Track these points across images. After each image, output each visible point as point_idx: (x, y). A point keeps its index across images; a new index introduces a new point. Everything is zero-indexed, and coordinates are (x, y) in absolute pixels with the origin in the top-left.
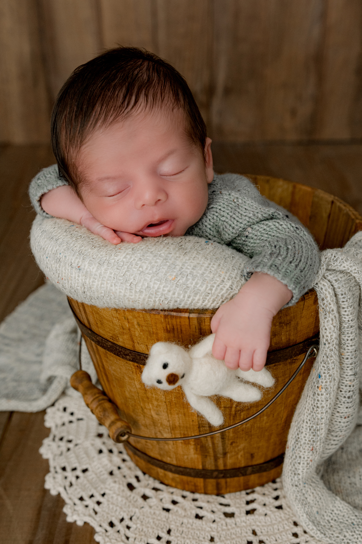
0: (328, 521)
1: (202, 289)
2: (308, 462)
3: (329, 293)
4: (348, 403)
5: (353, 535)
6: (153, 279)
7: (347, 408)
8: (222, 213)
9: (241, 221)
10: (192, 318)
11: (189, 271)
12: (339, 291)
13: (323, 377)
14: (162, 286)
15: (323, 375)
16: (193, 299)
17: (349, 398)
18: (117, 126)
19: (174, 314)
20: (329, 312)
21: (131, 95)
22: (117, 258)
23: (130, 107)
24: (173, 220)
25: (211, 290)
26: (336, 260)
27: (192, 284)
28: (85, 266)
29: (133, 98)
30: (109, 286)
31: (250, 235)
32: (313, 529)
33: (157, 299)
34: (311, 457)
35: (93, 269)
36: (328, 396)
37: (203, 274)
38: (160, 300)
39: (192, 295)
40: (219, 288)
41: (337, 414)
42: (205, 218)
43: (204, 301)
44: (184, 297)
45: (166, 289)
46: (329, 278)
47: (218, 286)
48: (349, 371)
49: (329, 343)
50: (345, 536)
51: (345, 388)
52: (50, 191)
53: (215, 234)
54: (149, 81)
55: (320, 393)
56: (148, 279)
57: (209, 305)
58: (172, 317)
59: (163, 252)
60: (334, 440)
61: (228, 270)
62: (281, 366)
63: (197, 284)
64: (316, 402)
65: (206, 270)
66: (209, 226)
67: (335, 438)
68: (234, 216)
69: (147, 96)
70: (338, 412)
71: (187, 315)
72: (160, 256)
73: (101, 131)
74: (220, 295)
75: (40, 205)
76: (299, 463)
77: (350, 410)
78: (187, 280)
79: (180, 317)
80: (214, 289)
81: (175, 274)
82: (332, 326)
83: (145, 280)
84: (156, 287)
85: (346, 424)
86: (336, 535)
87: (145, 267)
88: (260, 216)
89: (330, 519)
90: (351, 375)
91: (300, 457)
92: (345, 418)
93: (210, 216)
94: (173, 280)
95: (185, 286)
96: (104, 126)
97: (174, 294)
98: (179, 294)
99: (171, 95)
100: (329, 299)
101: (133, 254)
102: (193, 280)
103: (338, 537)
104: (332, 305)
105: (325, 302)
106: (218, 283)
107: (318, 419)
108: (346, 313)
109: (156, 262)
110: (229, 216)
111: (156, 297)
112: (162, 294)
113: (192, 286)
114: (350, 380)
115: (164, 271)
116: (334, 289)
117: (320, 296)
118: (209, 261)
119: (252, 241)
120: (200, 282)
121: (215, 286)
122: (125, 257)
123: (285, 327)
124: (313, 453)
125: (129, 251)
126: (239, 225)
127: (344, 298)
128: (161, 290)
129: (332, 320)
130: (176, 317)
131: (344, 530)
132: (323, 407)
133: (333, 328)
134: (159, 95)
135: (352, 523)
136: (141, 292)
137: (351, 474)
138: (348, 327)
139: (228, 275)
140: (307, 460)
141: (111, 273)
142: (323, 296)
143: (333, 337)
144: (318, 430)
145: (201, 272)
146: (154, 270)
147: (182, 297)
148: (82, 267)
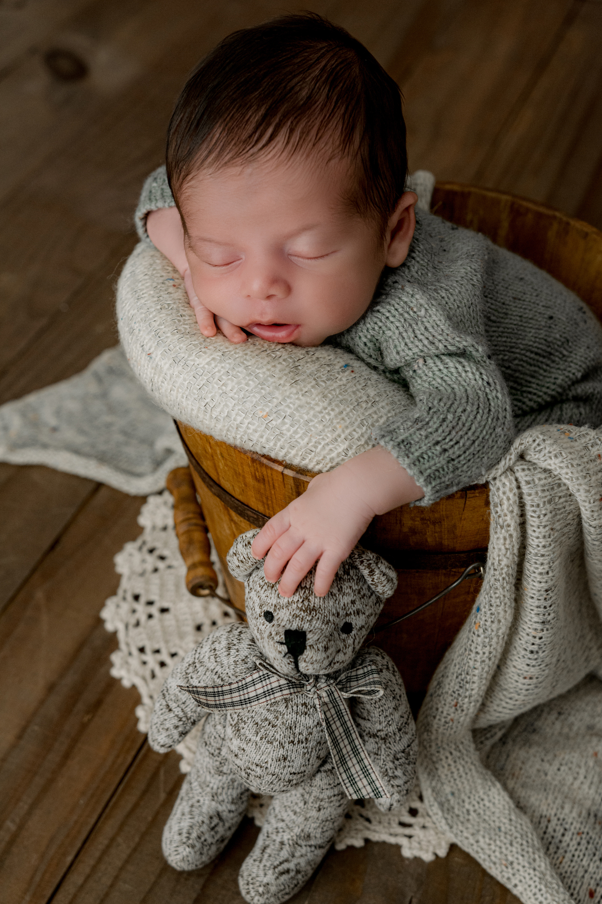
0: (468, 811)
1: (303, 443)
2: (448, 720)
3: (508, 499)
4: (530, 659)
5: (490, 845)
6: (237, 408)
7: (528, 665)
8: (388, 324)
9: (410, 345)
10: (286, 475)
11: (289, 411)
12: (527, 500)
13: (482, 612)
14: (246, 421)
15: (483, 610)
16: (288, 452)
17: (532, 652)
19: (265, 461)
20: (502, 527)
21: (268, 125)
22: (198, 361)
23: (260, 145)
24: (298, 326)
25: (316, 447)
26: (540, 451)
27: (289, 430)
28: (158, 354)
29: (270, 131)
30: (180, 395)
31: (419, 372)
32: (437, 814)
33: (238, 436)
34: (452, 715)
35: (165, 364)
36: (487, 640)
37: (307, 422)
38: (241, 438)
39: (287, 446)
40: (328, 448)
41: (513, 669)
42: (361, 325)
43: (303, 459)
44: (275, 445)
45: (252, 427)
46: (519, 475)
47: (328, 444)
48: (533, 616)
49: (495, 570)
50: (477, 842)
51: (527, 638)
52: (159, 209)
53: (372, 352)
55: (476, 633)
56: (231, 405)
57: (310, 463)
58: (262, 464)
59: (262, 372)
60: (507, 703)
61: (352, 424)
62: (429, 575)
63: (296, 432)
64: (470, 642)
65: (315, 416)
66: (364, 340)
67: (508, 700)
68: (404, 334)
69: (292, 131)
70: (514, 667)
71: (280, 468)
72: (257, 377)
74: (328, 457)
75: (145, 224)
76: (435, 717)
77: (532, 669)
78: (284, 423)
79: (272, 469)
80: (320, 447)
81: (267, 410)
82: (503, 548)
83: (226, 405)
84: (239, 419)
85: (526, 687)
86: (465, 834)
87: (229, 388)
88: (441, 346)
89: (471, 809)
90: (536, 622)
91: (437, 709)
92: (525, 678)
93: (370, 323)
94: (264, 417)
95: (278, 432)
96: (215, 165)
97: (262, 437)
98: (268, 440)
100: (505, 507)
101: (221, 362)
102: (292, 426)
103: (467, 838)
104: (508, 518)
105: (498, 509)
106: (328, 440)
107: (469, 666)
108: (534, 534)
109: (247, 384)
110: (397, 332)
111: (236, 433)
112: (245, 432)
113: (289, 434)
114: (536, 630)
115: (254, 400)
116: (521, 497)
117: (494, 498)
118: (325, 404)
119: (419, 381)
120: (301, 432)
121: (323, 443)
122: (208, 364)
123: (431, 526)
124: (456, 710)
125: (218, 355)
126: (407, 351)
127: (534, 512)
128: (244, 426)
129: (505, 539)
130: (267, 467)
131: (482, 833)
132: (477, 653)
133: (504, 551)
134: (313, 132)
135: (499, 828)
136: (217, 419)
138: (536, 555)
139: (347, 432)
140: (445, 717)
141: (185, 380)
142: (496, 500)
143: (503, 563)
144: (467, 682)
145: (306, 417)
146: (242, 394)
147: (271, 444)
148: (153, 356)
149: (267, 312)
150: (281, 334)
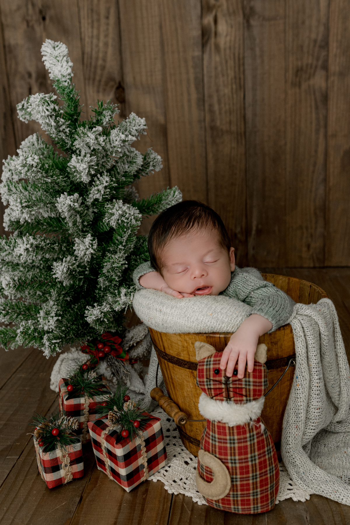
0: (311, 480)
1: (226, 320)
2: (295, 436)
3: (299, 326)
4: (318, 398)
5: (326, 487)
6: (200, 315)
7: (317, 402)
8: (238, 284)
9: (248, 288)
10: (221, 337)
11: (219, 311)
12: (304, 326)
13: (299, 378)
14: (204, 319)
15: (299, 377)
16: (221, 326)
17: (318, 395)
18: (182, 237)
19: (212, 335)
20: (299, 337)
21: (190, 222)
22: (181, 305)
23: (190, 228)
24: (211, 287)
25: (231, 321)
26: (302, 309)
27: (220, 317)
28: (164, 309)
29: (192, 224)
30: (176, 319)
31: (253, 296)
32: (301, 483)
33: (202, 326)
34: (296, 432)
35: (168, 311)
36: (303, 390)
37: (226, 312)
38: (203, 326)
39: (221, 323)
40: (235, 320)
41: (312, 407)
42: (229, 287)
43: (227, 327)
44: (216, 324)
45: (207, 320)
46: (298, 318)
47: (235, 319)
48: (315, 376)
49: (301, 356)
50: (321, 487)
51: (315, 388)
52: (145, 274)
53: (235, 295)
54: (200, 216)
55: (298, 389)
56: (197, 315)
57: (230, 330)
58: (210, 337)
59: (205, 301)
60: (312, 426)
61: (240, 311)
62: (275, 372)
63: (223, 317)
64: (297, 394)
65: (228, 310)
66: (231, 291)
67: (313, 424)
68: (245, 286)
69: (198, 223)
70: (312, 405)
71: (218, 336)
72: (204, 303)
73: (174, 239)
74: (236, 324)
75: (139, 282)
76: (289, 437)
77: (319, 404)
78: (218, 315)
79: (215, 337)
80: (232, 320)
81: (211, 312)
82: (301, 345)
83: (196, 315)
84: (201, 319)
85: (318, 414)
86: (315, 487)
87: (195, 309)
88: (258, 285)
89: (312, 479)
90: (317, 379)
91: (290, 433)
92: (317, 409)
93: (232, 286)
94: (211, 315)
95: (217, 319)
96: (176, 237)
97: (211, 323)
98: (214, 323)
99: (211, 223)
100: (298, 329)
101: (189, 302)
102: (221, 315)
103: (316, 488)
104: (301, 333)
105: (296, 331)
106: (234, 317)
107: (299, 406)
108: (310, 339)
109: (201, 306)
110: (242, 286)
111: (201, 325)
112: (205, 323)
113: (221, 318)
114: (317, 383)
115: (206, 310)
116: (302, 325)
117: (294, 327)
118: (230, 306)
119: (254, 299)
120: (225, 316)
121: (233, 319)
122: (185, 304)
123: (274, 346)
124: (297, 429)
125: (187, 301)
126: (247, 290)
127: (308, 329)
128: (204, 321)
129: (301, 341)
130: (213, 337)
131: (321, 484)
132: (301, 398)
133: (302, 347)
134: (205, 222)
135: (327, 481)
136: (193, 322)
137: (329, 458)
138: (312, 347)
139: (240, 314)
140: (294, 435)
141: (177, 312)
142: (295, 327)
143: (303, 352)
144: (299, 414)
145: (225, 311)
146: (201, 310)
147: (215, 324)
148: (162, 310)
149: (201, 283)
150: (206, 291)
